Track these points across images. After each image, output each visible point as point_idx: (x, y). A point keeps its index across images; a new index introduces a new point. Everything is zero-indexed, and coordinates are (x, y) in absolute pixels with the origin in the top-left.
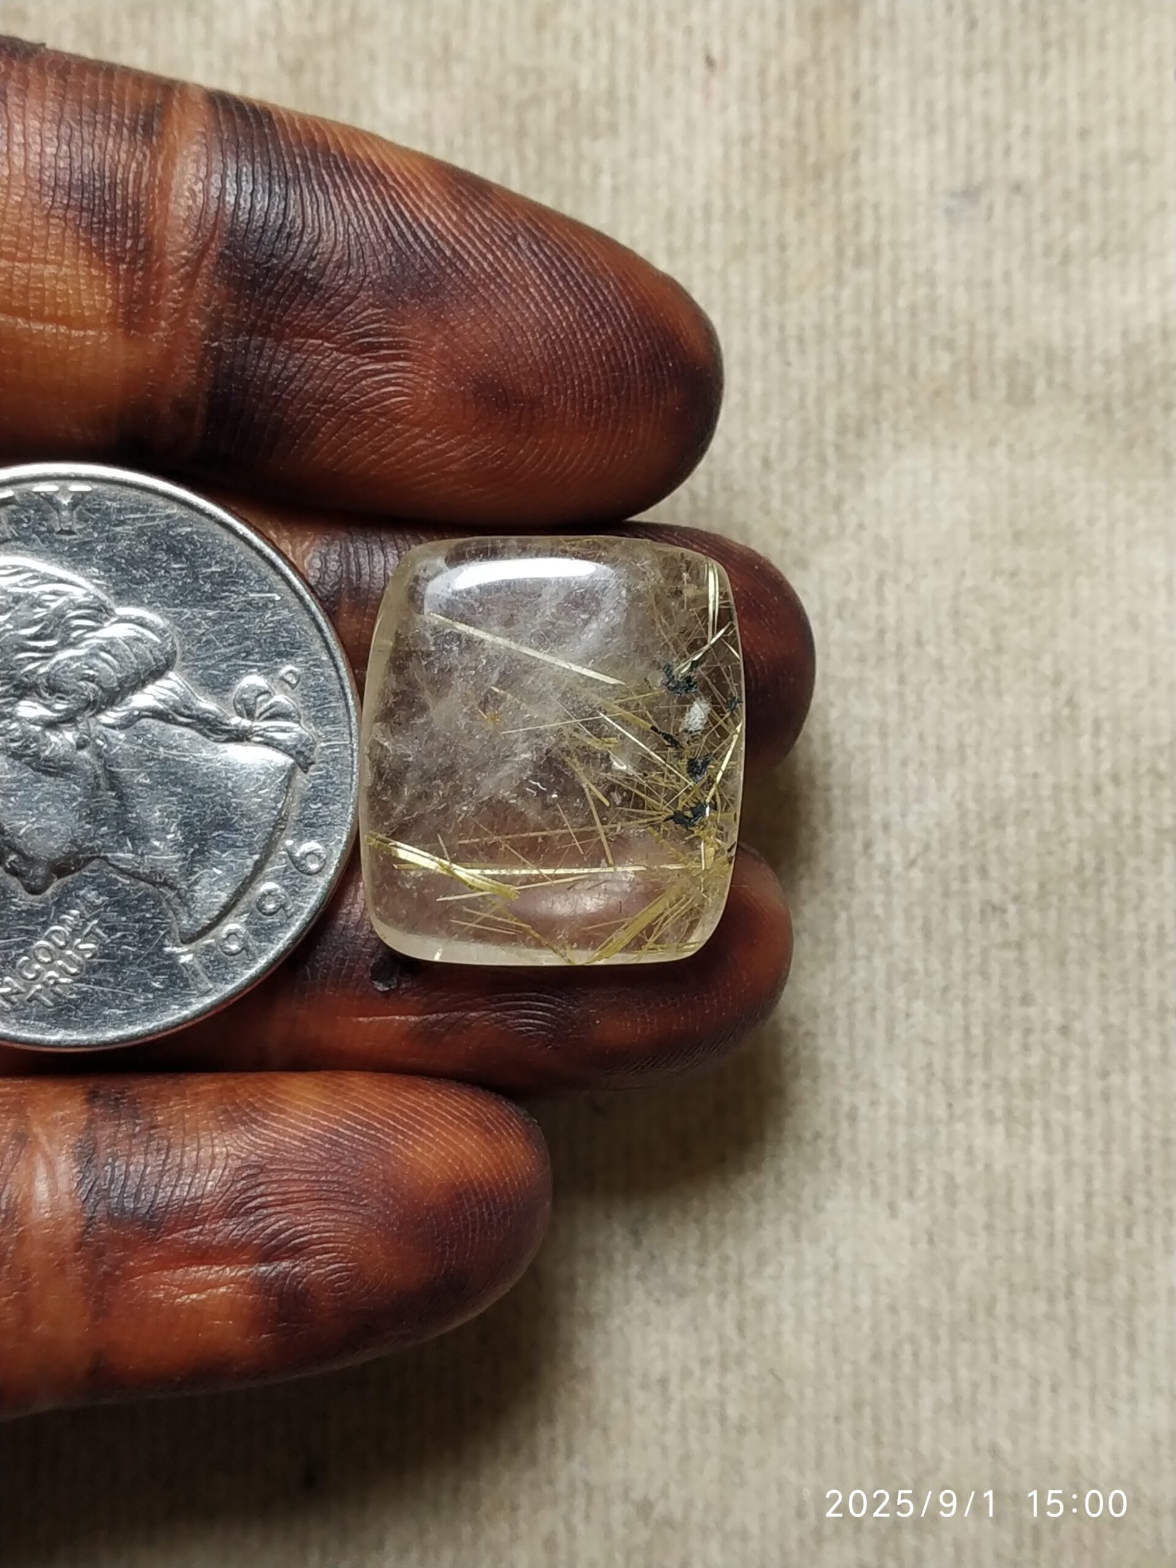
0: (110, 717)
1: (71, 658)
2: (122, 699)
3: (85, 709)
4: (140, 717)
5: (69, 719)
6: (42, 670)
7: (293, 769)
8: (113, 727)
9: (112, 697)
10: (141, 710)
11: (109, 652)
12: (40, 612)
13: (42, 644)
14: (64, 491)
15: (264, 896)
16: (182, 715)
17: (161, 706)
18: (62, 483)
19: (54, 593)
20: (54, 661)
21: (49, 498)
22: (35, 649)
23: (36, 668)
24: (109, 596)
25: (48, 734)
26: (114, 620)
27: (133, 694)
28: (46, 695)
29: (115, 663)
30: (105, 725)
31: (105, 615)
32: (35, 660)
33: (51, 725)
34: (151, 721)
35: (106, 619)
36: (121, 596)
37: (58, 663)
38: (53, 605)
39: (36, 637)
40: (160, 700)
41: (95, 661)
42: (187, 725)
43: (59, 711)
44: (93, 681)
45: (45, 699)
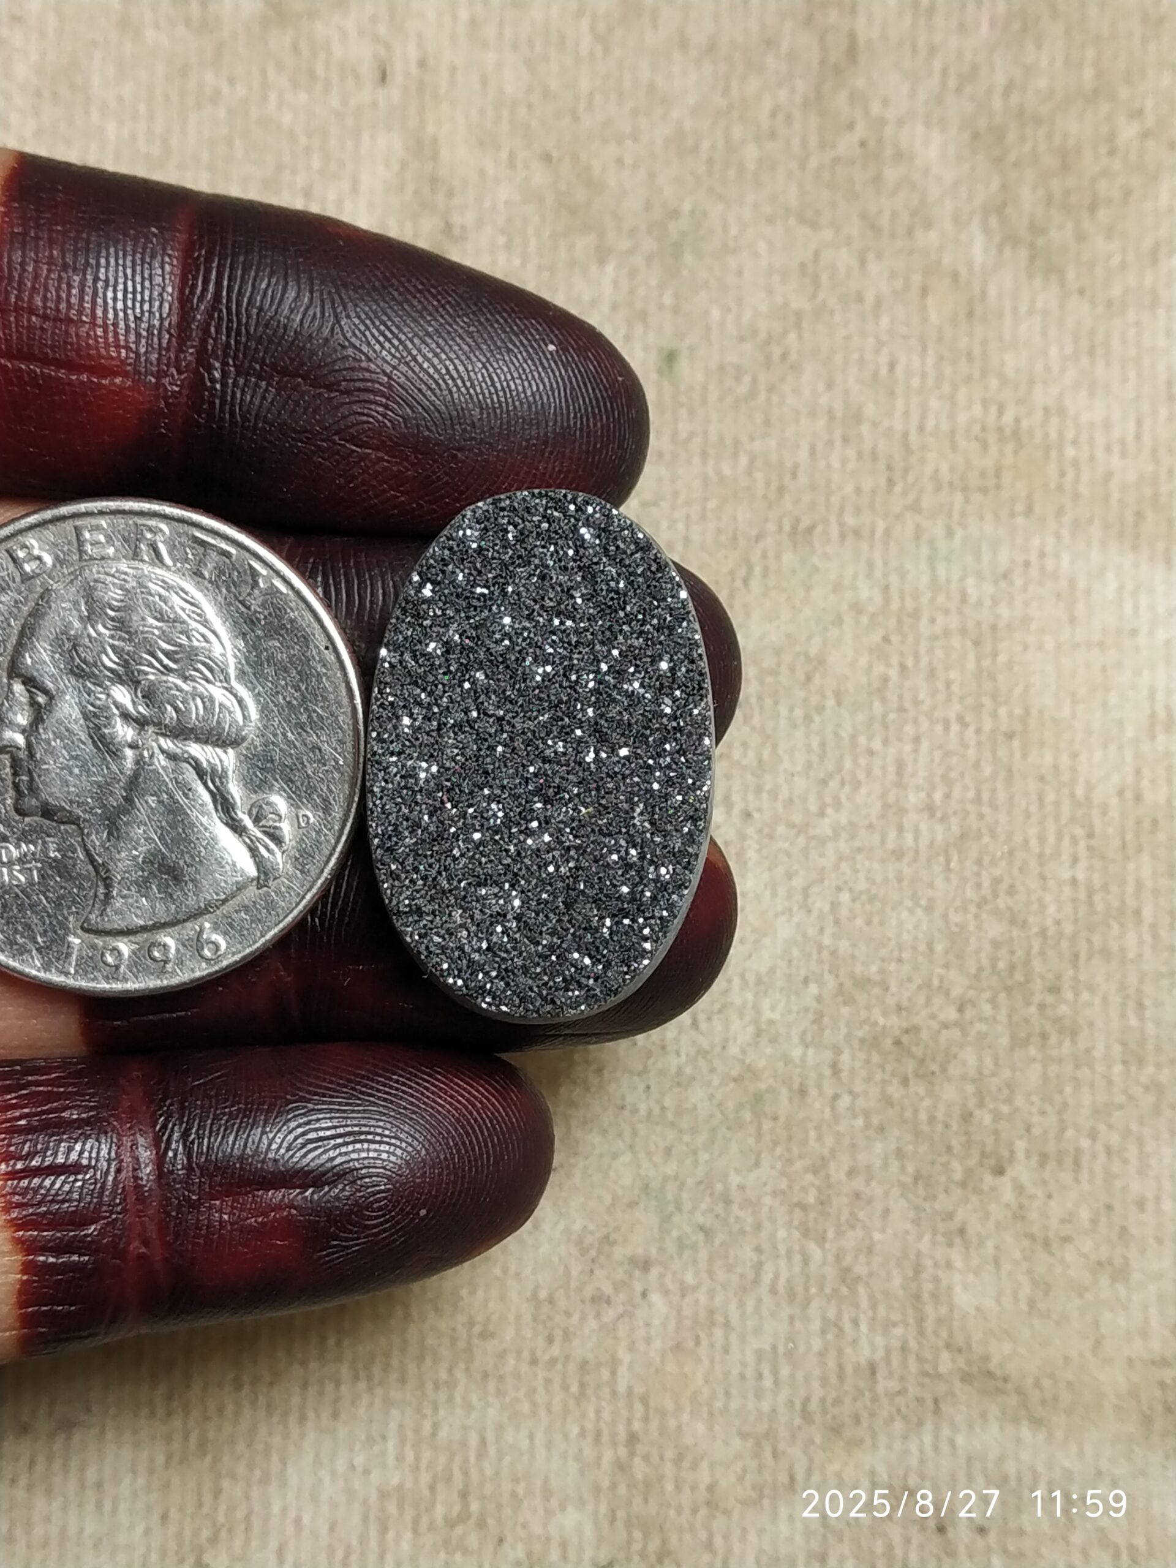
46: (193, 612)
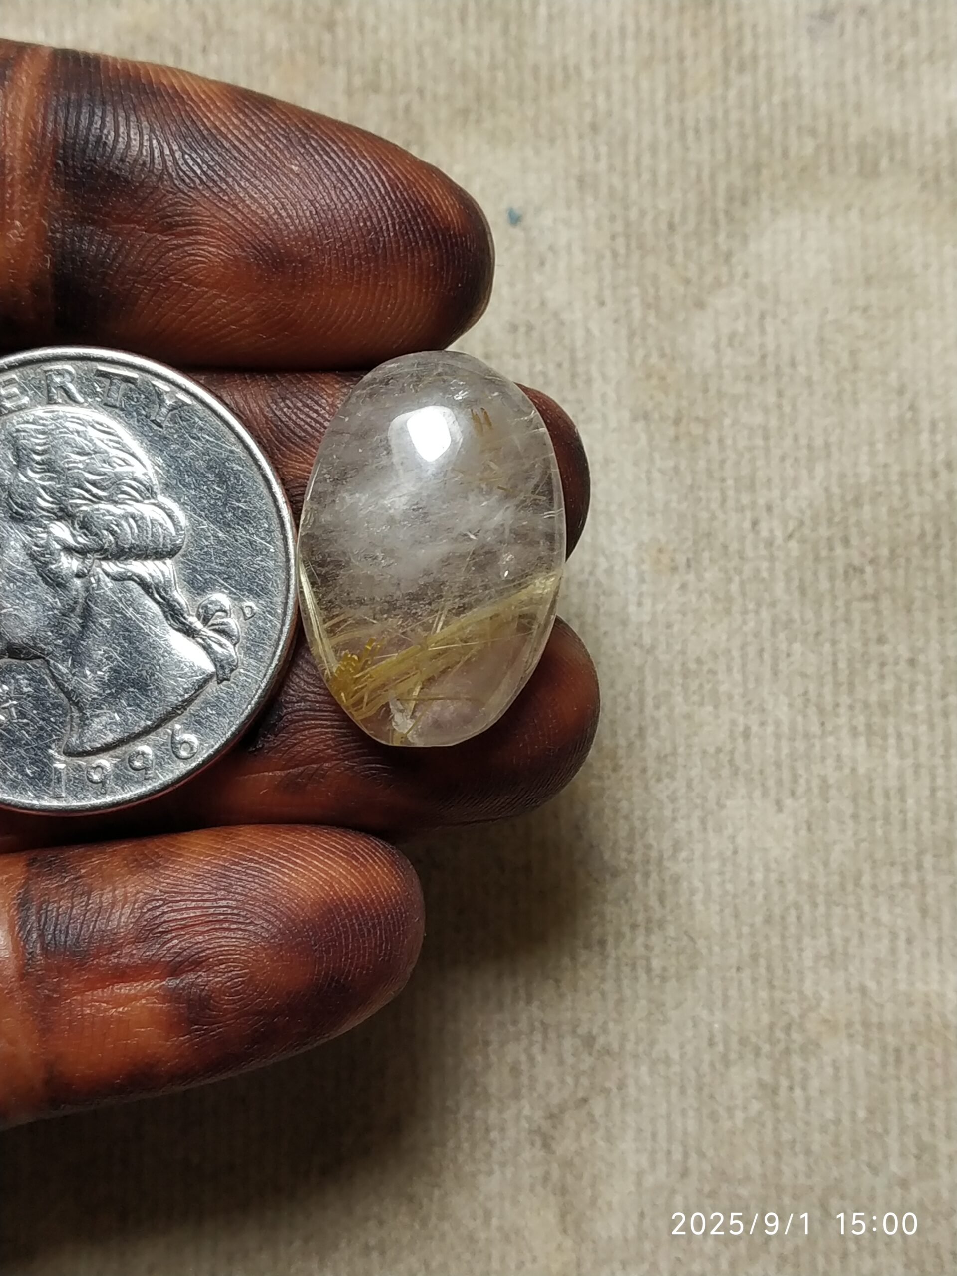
0: (112, 567)
1: (108, 512)
2: (126, 559)
3: (97, 551)
4: (130, 578)
5: (82, 552)
6: (84, 508)
7: (211, 676)
8: (108, 575)
9: (121, 554)
10: (134, 574)
11: (136, 521)
12: (107, 469)
13: (95, 491)
14: (172, 394)
15: (138, 753)
16: (159, 593)
17: (149, 579)
18: (174, 388)
19: (124, 460)
20: (96, 506)
21: (159, 394)
22: (88, 491)
23: (81, 505)
24: (160, 483)
25: (62, 554)
26: (152, 501)
27: (135, 560)
28: (77, 527)
29: (136, 531)
30: (103, 570)
31: (148, 495)
32: (85, 499)
33: (69, 550)
34: (136, 585)
35: (148, 498)
36: (167, 488)
37: (97, 510)
38: (118, 469)
39: (94, 484)
40: (150, 574)
41: (123, 523)
42: (158, 603)
43: (79, 543)
44: (113, 535)
45: (75, 529)
46: (111, 440)
